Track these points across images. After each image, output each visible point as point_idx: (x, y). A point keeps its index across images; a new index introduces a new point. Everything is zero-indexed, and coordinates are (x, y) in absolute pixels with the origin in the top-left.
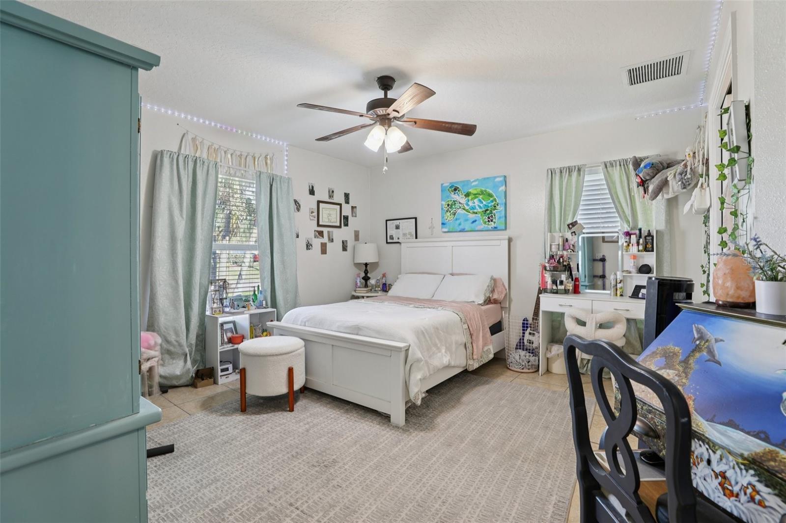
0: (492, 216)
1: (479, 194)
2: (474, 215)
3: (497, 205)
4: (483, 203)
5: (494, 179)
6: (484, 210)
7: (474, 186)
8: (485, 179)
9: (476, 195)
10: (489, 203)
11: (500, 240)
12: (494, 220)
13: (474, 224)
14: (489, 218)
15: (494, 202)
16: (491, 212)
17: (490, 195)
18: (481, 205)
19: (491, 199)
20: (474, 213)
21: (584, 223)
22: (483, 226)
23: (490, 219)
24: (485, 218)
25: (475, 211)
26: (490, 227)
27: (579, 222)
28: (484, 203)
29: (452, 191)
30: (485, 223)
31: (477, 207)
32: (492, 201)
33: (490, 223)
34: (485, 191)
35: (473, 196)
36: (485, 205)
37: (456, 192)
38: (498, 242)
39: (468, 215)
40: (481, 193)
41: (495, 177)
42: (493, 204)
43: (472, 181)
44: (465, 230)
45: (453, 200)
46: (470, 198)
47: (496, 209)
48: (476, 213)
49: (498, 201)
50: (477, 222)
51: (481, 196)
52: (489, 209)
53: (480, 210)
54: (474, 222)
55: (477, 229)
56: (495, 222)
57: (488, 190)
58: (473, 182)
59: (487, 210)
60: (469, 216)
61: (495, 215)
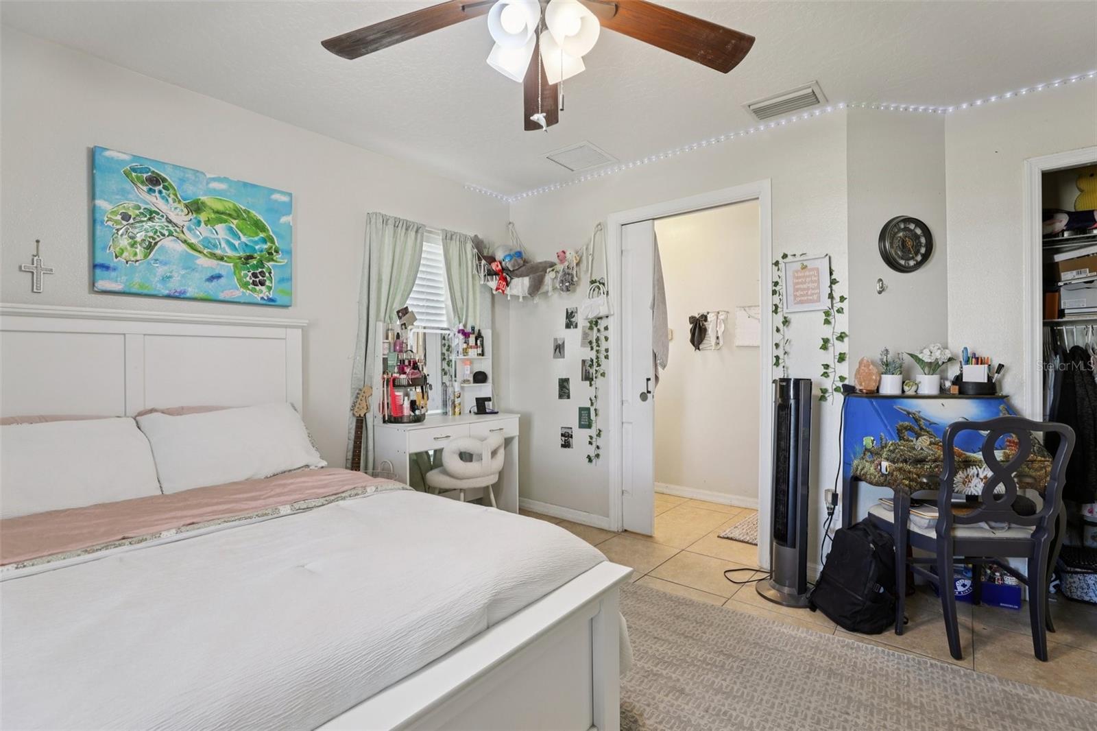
0: (262, 273)
1: (230, 215)
2: (215, 262)
3: (277, 252)
4: (239, 238)
5: (272, 194)
6: (242, 254)
7: (215, 190)
8: (245, 184)
9: (221, 216)
10: (256, 243)
11: (286, 327)
12: (268, 283)
13: (215, 283)
14: (257, 277)
15: (269, 244)
16: (261, 264)
17: (258, 226)
18: (236, 243)
19: (262, 235)
20: (213, 256)
21: (418, 313)
22: (239, 293)
23: (259, 280)
24: (246, 276)
25: (218, 252)
26: (257, 297)
27: (410, 310)
28: (244, 239)
29: (142, 183)
30: (245, 285)
31: (223, 245)
32: (264, 241)
33: (257, 288)
34: (248, 213)
35: (213, 216)
36: (246, 245)
37: (157, 188)
38: (280, 332)
39: (198, 258)
40: (234, 214)
41: (273, 191)
42: (265, 246)
43: (209, 176)
44: (188, 295)
45: (143, 206)
46: (203, 217)
47: (273, 260)
48: (222, 259)
49: (276, 243)
50: (222, 281)
51: (235, 222)
52: (256, 255)
53: (230, 253)
54: (212, 278)
55: (221, 296)
56: (270, 288)
57: (253, 212)
58: (214, 179)
59: (251, 257)
60: (198, 262)
61: (270, 273)
